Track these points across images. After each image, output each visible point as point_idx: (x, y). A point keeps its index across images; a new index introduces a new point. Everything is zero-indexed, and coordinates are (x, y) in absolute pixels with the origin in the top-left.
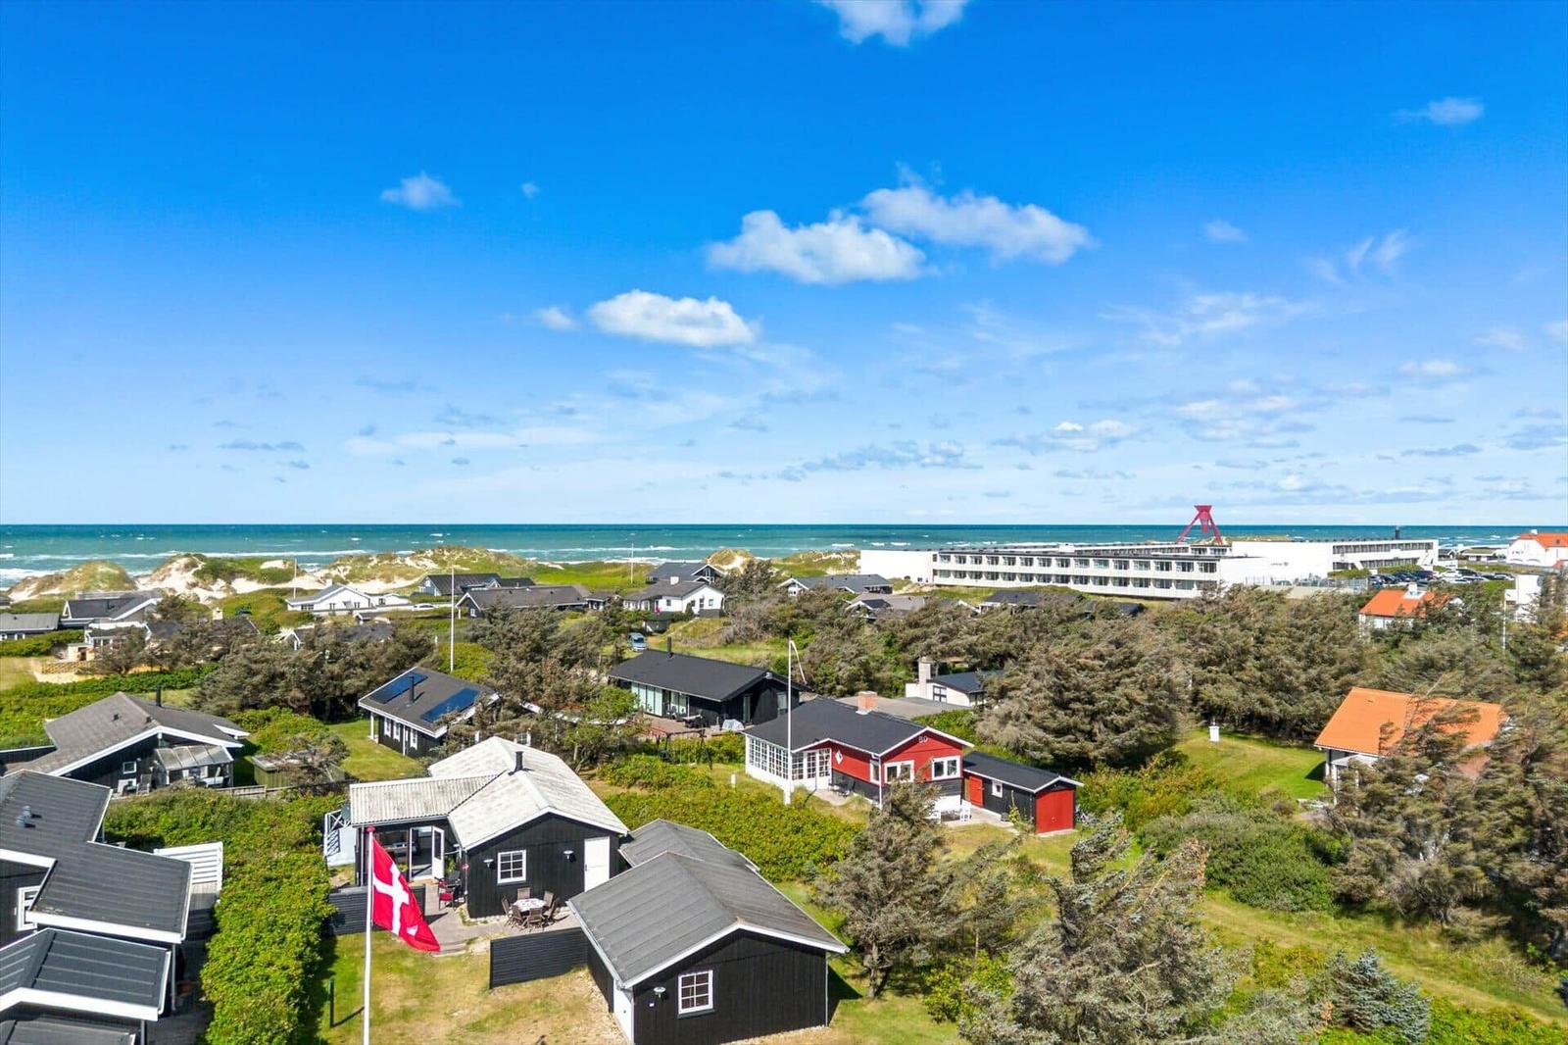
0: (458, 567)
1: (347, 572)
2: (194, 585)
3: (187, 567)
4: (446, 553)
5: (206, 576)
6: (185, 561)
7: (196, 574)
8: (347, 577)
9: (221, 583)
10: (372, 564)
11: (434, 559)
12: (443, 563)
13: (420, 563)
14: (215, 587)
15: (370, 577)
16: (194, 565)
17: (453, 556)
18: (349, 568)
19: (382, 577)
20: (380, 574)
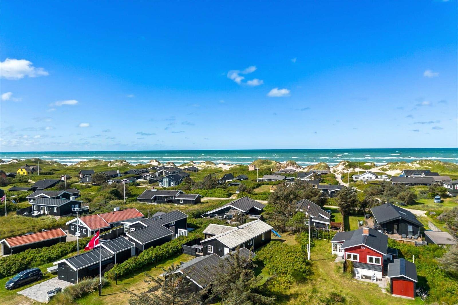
0: (427, 167)
1: (389, 167)
2: (344, 169)
3: (343, 164)
4: (424, 162)
5: (348, 167)
6: (343, 163)
7: (345, 166)
8: (388, 169)
9: (352, 169)
10: (398, 165)
11: (419, 164)
12: (422, 165)
13: (414, 165)
14: (350, 170)
15: (396, 169)
16: (345, 164)
17: (426, 163)
18: (390, 166)
19: (400, 169)
20: (400, 168)
